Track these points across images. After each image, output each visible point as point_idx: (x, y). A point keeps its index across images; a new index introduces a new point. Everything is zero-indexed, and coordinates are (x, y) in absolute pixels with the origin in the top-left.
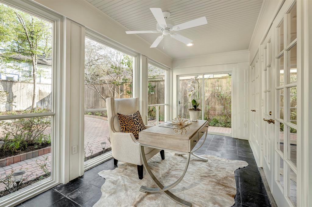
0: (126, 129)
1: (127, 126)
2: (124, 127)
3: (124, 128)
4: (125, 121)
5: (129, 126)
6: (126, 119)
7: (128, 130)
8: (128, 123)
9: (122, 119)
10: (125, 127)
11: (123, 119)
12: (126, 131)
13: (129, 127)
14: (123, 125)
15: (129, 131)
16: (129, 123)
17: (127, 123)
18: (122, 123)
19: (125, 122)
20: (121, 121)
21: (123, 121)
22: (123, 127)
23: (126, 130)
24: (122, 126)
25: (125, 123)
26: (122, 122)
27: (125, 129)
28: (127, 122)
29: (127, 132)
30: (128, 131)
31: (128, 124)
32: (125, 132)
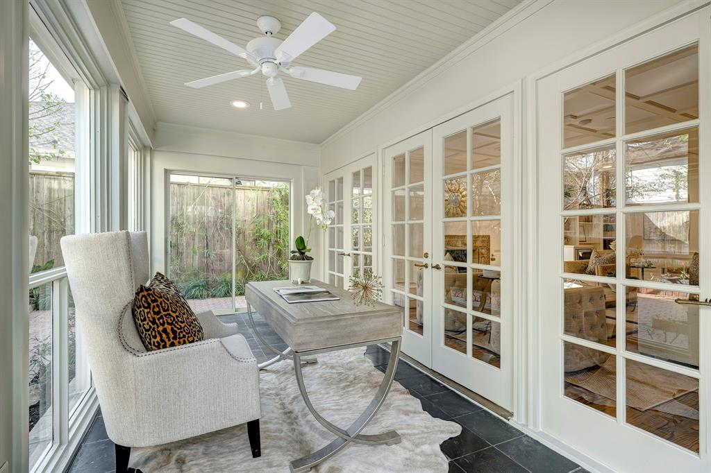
0: (174, 332)
1: (176, 322)
2: (169, 328)
3: (169, 330)
4: (168, 310)
5: (181, 322)
6: (169, 303)
7: (181, 335)
8: (177, 314)
9: (158, 306)
10: (172, 329)
11: (161, 303)
12: (175, 342)
13: (183, 325)
14: (163, 324)
15: (184, 336)
16: (179, 314)
17: (174, 315)
18: (162, 317)
19: (170, 312)
20: (156, 310)
21: (164, 310)
22: (165, 331)
23: (175, 338)
24: (161, 328)
25: (169, 314)
26: (158, 313)
27: (171, 336)
28: (175, 312)
29: (179, 343)
30: (182, 340)
31: (177, 317)
32: (172, 345)
